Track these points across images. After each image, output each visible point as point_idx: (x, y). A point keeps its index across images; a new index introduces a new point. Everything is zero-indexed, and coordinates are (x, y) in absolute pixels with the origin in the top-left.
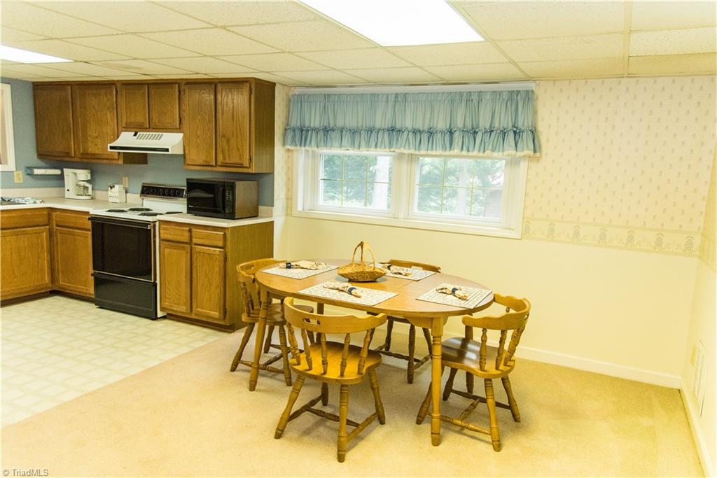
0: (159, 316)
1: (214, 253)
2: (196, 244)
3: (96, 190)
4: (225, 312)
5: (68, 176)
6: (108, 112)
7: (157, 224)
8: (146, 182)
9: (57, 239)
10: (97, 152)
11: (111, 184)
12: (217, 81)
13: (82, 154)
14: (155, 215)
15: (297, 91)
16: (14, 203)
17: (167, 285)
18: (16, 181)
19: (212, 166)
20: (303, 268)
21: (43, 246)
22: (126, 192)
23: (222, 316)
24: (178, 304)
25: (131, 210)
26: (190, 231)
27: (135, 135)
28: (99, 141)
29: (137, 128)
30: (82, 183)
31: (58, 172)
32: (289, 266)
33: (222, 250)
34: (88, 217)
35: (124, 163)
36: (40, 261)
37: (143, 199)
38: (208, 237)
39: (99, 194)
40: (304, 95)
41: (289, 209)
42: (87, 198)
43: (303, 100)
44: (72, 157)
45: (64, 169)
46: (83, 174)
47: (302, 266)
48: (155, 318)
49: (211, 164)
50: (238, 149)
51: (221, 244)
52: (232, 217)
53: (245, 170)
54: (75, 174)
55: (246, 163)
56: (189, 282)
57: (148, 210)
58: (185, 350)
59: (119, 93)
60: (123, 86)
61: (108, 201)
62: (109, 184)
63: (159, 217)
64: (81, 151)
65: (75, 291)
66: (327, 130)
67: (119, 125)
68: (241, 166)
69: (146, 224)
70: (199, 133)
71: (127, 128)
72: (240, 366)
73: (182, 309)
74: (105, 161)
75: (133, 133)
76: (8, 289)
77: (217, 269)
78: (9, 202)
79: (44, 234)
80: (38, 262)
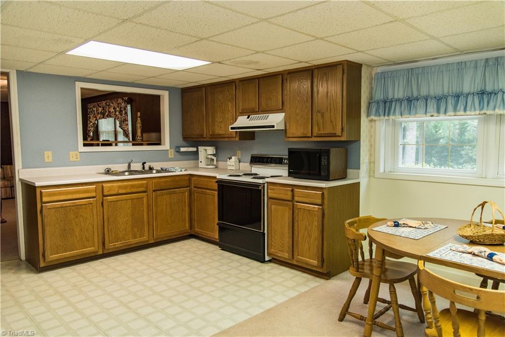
0: (266, 260)
1: (313, 209)
2: (297, 202)
3: (219, 161)
4: (323, 261)
5: (201, 151)
6: (229, 103)
7: (266, 185)
8: (253, 153)
9: (194, 197)
10: (221, 132)
11: (229, 156)
12: (314, 67)
13: (211, 135)
14: (263, 178)
15: (380, 70)
16: (169, 172)
17: (273, 235)
18: (170, 157)
19: (309, 137)
20: (411, 227)
21: (185, 203)
22: (239, 162)
23: (321, 265)
24: (282, 251)
25: (244, 174)
26: (292, 191)
27: (248, 118)
28: (223, 125)
29: (249, 112)
30: (210, 157)
31: (194, 149)
32: (397, 225)
33: (321, 207)
34: (215, 181)
35: (240, 139)
36: (184, 213)
37: (252, 167)
38: (308, 196)
39: (221, 164)
40: (388, 72)
41: (372, 172)
42: (213, 167)
43: (386, 76)
44: (204, 138)
45: (199, 147)
46: (211, 150)
47: (410, 225)
48: (262, 261)
49: (308, 135)
50: (332, 122)
51: (319, 201)
52: (327, 179)
53: (338, 139)
54: (206, 150)
55: (339, 132)
56: (291, 233)
57: (256, 174)
58: (294, 294)
59: (237, 88)
60: (241, 83)
61: (227, 169)
62: (228, 156)
63: (267, 180)
64: (211, 133)
65: (206, 236)
66: (410, 100)
67: (237, 111)
68: (335, 135)
69: (258, 185)
70: (298, 111)
71: (242, 114)
72: (348, 317)
73: (286, 255)
74: (226, 139)
75: (247, 116)
76: (164, 233)
77: (316, 223)
78: (166, 171)
79: (187, 193)
80: (182, 213)
